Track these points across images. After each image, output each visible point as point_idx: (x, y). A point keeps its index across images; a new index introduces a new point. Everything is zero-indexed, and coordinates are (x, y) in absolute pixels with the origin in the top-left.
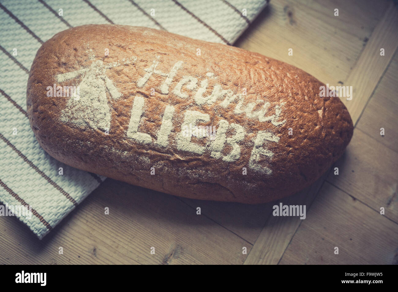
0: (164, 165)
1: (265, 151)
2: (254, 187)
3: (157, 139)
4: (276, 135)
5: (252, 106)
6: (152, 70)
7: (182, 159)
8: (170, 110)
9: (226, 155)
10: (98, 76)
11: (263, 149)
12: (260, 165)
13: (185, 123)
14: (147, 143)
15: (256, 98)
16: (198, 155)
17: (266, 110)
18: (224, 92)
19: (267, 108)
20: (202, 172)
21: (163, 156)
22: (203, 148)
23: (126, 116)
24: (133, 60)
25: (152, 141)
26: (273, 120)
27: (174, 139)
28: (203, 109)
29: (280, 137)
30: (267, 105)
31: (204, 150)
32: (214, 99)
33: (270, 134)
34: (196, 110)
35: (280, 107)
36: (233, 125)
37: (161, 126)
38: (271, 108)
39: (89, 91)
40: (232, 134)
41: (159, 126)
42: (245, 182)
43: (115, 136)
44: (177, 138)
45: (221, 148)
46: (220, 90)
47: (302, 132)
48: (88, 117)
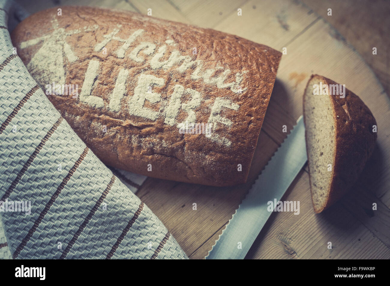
0: (117, 132)
1: (223, 119)
2: (213, 160)
3: (109, 103)
4: (235, 103)
5: (210, 72)
6: (111, 37)
7: (134, 125)
8: (123, 73)
9: (181, 122)
10: (58, 42)
11: (221, 117)
12: (217, 135)
13: (138, 86)
14: (99, 107)
15: (216, 65)
16: (151, 121)
17: (225, 77)
18: (182, 57)
19: (227, 75)
20: (155, 140)
21: (115, 121)
22: (157, 113)
23: (80, 79)
24: (94, 28)
25: (103, 104)
26: (232, 87)
27: (126, 103)
28: (158, 73)
29: (240, 105)
30: (228, 71)
31: (157, 115)
32: (170, 64)
33: (228, 101)
34: (151, 74)
35: (241, 75)
36: (188, 90)
37: (114, 90)
38: (231, 75)
39: (47, 55)
40: (187, 100)
41: (111, 89)
42: (202, 155)
43: (68, 100)
44: (130, 102)
45: (175, 114)
46: (178, 56)
47: (265, 101)
48: (43, 81)
